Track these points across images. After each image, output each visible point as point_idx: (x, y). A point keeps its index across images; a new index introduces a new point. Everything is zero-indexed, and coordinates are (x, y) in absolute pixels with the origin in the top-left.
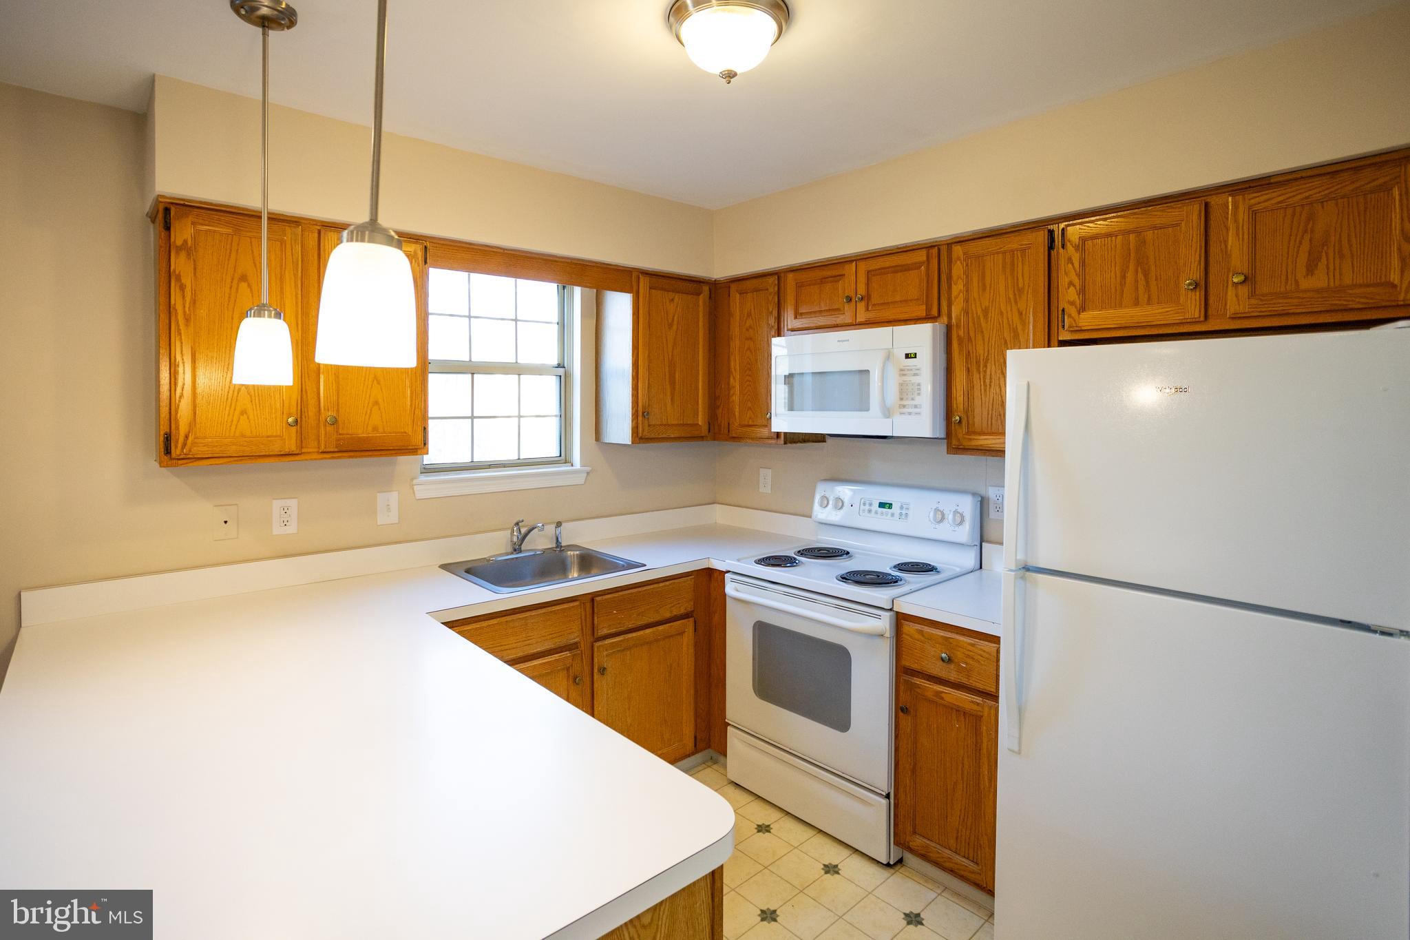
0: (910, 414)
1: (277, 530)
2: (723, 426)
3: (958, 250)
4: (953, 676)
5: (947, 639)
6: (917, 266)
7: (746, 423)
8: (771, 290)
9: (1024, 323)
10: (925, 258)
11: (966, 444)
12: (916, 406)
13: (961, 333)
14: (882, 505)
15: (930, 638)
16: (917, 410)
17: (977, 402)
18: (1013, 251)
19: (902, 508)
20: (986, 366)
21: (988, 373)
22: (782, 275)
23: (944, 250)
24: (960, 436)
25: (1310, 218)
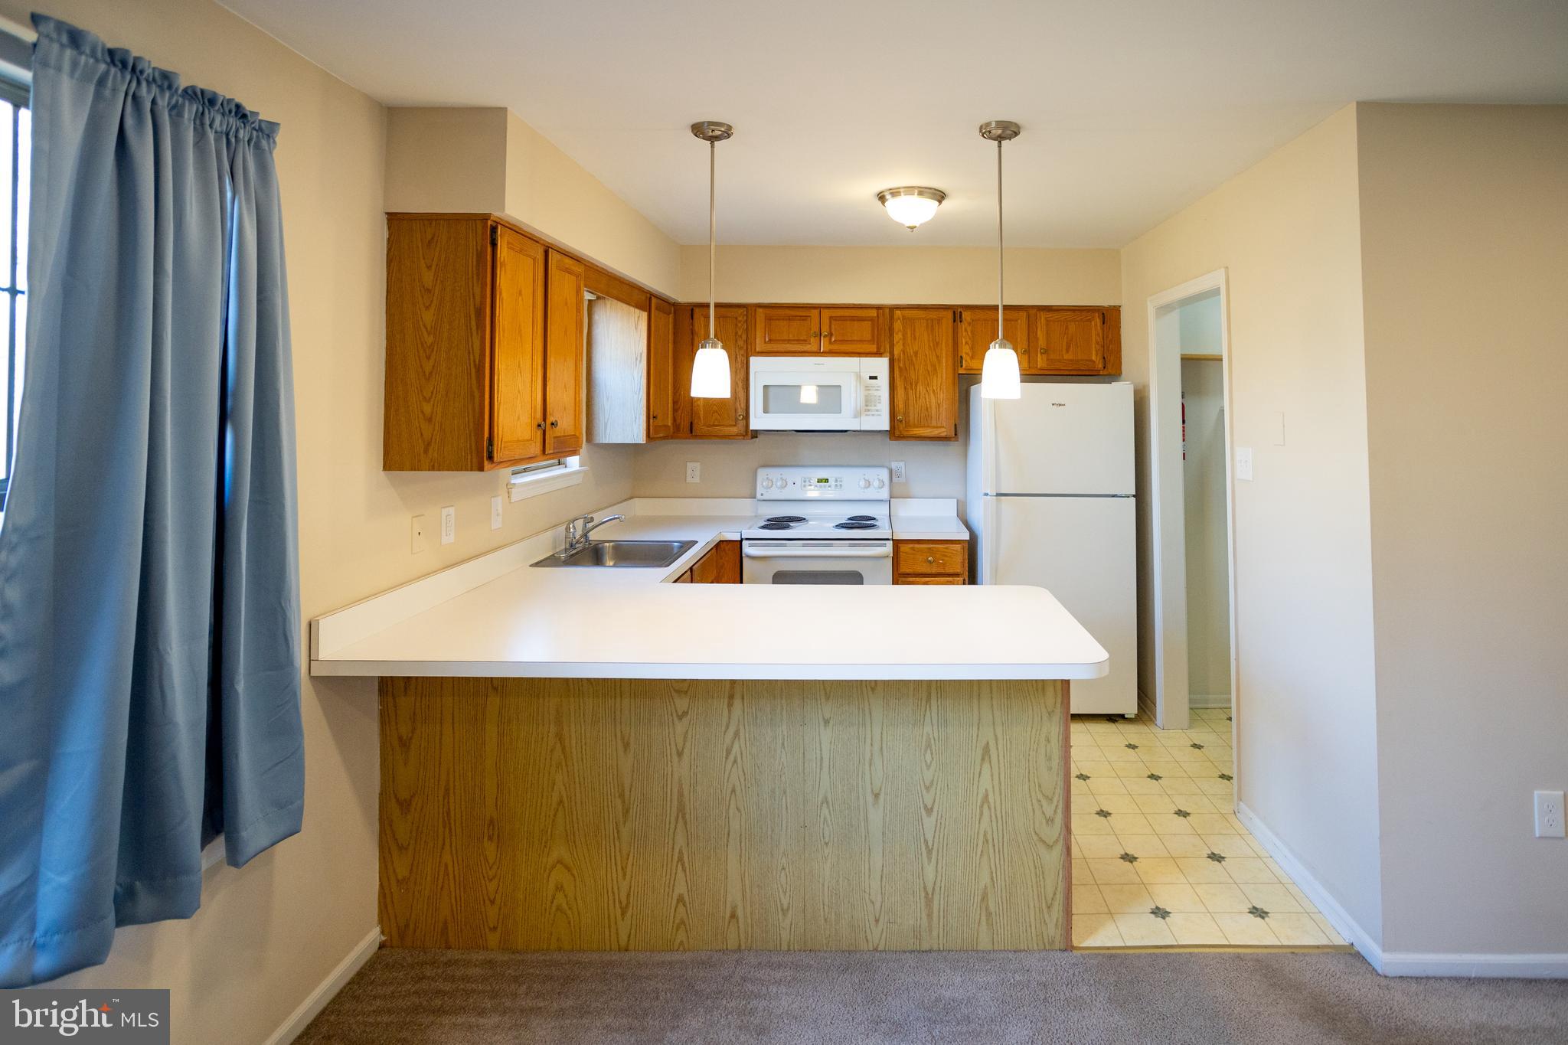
0: (873, 415)
2: (682, 427)
3: (898, 313)
4: (934, 570)
5: (930, 549)
6: (871, 320)
7: (712, 423)
8: (740, 319)
9: (940, 362)
10: (875, 315)
11: (905, 433)
12: (877, 411)
13: (901, 365)
14: (820, 481)
15: (921, 550)
16: (879, 413)
17: (911, 408)
18: (932, 320)
19: (836, 481)
20: (916, 386)
21: (918, 390)
22: (749, 308)
23: (887, 311)
24: (901, 429)
25: (1067, 328)
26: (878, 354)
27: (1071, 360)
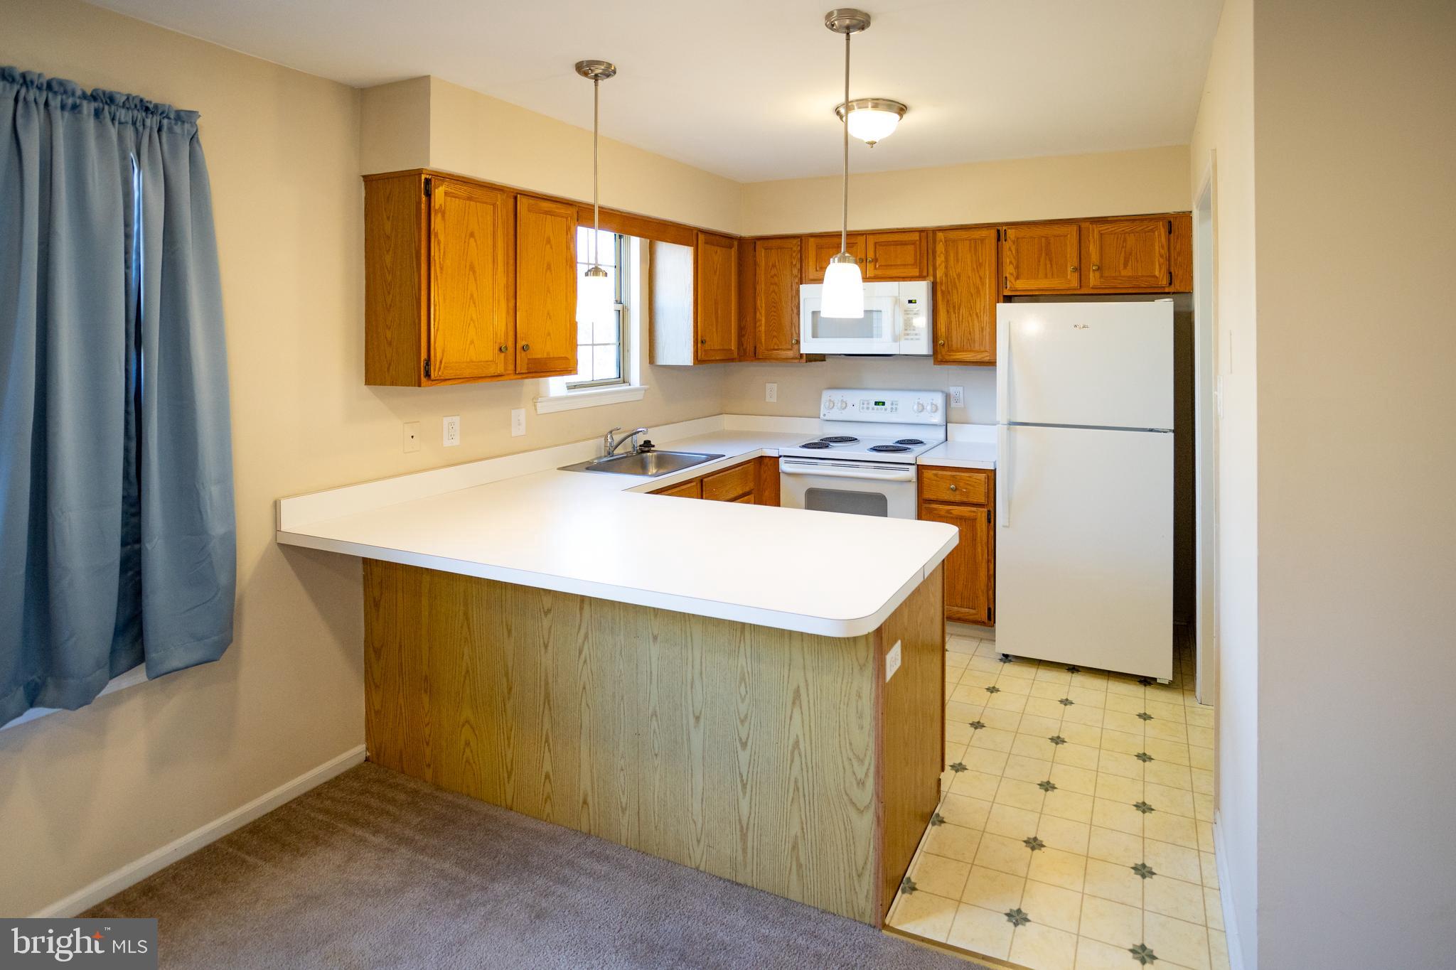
0: (912, 339)
1: (447, 443)
2: (748, 351)
3: (940, 235)
4: (958, 498)
5: (953, 476)
6: (913, 243)
7: (772, 347)
8: (795, 249)
9: (983, 284)
10: (918, 238)
11: (947, 358)
12: (916, 334)
13: (943, 288)
14: (877, 403)
15: (943, 477)
16: (917, 337)
17: (954, 333)
18: (975, 239)
19: (892, 404)
20: (959, 309)
21: (961, 314)
22: (803, 238)
23: (931, 235)
24: (944, 353)
25: (1125, 240)
26: (921, 277)
27: (1129, 277)
